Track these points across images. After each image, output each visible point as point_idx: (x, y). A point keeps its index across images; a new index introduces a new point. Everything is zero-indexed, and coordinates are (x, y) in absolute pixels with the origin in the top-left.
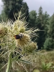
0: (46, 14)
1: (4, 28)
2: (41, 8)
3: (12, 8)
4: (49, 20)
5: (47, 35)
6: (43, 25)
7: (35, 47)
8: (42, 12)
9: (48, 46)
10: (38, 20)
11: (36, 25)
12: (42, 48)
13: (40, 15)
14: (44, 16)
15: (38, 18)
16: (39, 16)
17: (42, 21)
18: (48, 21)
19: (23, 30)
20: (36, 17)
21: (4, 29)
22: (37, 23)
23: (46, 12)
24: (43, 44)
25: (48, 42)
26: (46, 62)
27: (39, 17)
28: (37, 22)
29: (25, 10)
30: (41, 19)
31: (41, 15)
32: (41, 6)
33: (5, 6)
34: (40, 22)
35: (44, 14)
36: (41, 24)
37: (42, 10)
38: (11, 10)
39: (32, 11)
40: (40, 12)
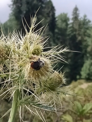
0: (85, 20)
1: (4, 46)
2: (76, 9)
3: (27, 9)
4: (90, 29)
5: (86, 55)
6: (79, 38)
7: (61, 81)
8: (78, 16)
9: (88, 74)
10: (71, 29)
11: (68, 37)
12: (78, 77)
13: (74, 21)
14: (82, 23)
15: (71, 25)
16: (73, 23)
17: (79, 30)
18: (88, 31)
19: (38, 50)
20: (67, 25)
21: (4, 48)
22: (69, 35)
23: (85, 16)
24: (81, 70)
25: (88, 67)
26: (85, 101)
27: (73, 25)
28: (70, 32)
29: (50, 12)
30: (76, 27)
31: (76, 22)
32: (76, 6)
33: (15, 6)
34: (74, 33)
35: (82, 19)
36: (77, 36)
37: (78, 12)
38: (25, 12)
39: (61, 15)
40: (75, 16)
